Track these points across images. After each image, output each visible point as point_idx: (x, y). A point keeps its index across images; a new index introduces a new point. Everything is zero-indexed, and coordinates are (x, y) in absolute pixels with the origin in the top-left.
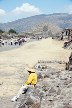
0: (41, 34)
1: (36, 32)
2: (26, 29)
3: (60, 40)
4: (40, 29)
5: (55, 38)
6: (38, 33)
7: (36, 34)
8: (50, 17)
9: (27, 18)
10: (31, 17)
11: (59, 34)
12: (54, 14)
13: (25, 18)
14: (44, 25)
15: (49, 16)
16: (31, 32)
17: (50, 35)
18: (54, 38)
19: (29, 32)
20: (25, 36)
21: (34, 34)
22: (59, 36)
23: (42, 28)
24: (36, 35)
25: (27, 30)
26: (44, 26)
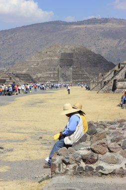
0: (52, 76)
1: (40, 72)
2: (9, 61)
3: (107, 91)
4: (50, 61)
5: (94, 86)
6: (45, 74)
7: (39, 75)
8: (79, 29)
9: (13, 31)
10: (24, 27)
11: (105, 76)
12: (89, 22)
13: (6, 31)
14: (63, 52)
15: (75, 27)
16: (24, 72)
17: (80, 80)
18: (92, 86)
19: (20, 70)
20: (8, 80)
21: (34, 77)
22: (106, 80)
23: (56, 58)
24: (38, 79)
25: (13, 63)
26: (62, 54)
